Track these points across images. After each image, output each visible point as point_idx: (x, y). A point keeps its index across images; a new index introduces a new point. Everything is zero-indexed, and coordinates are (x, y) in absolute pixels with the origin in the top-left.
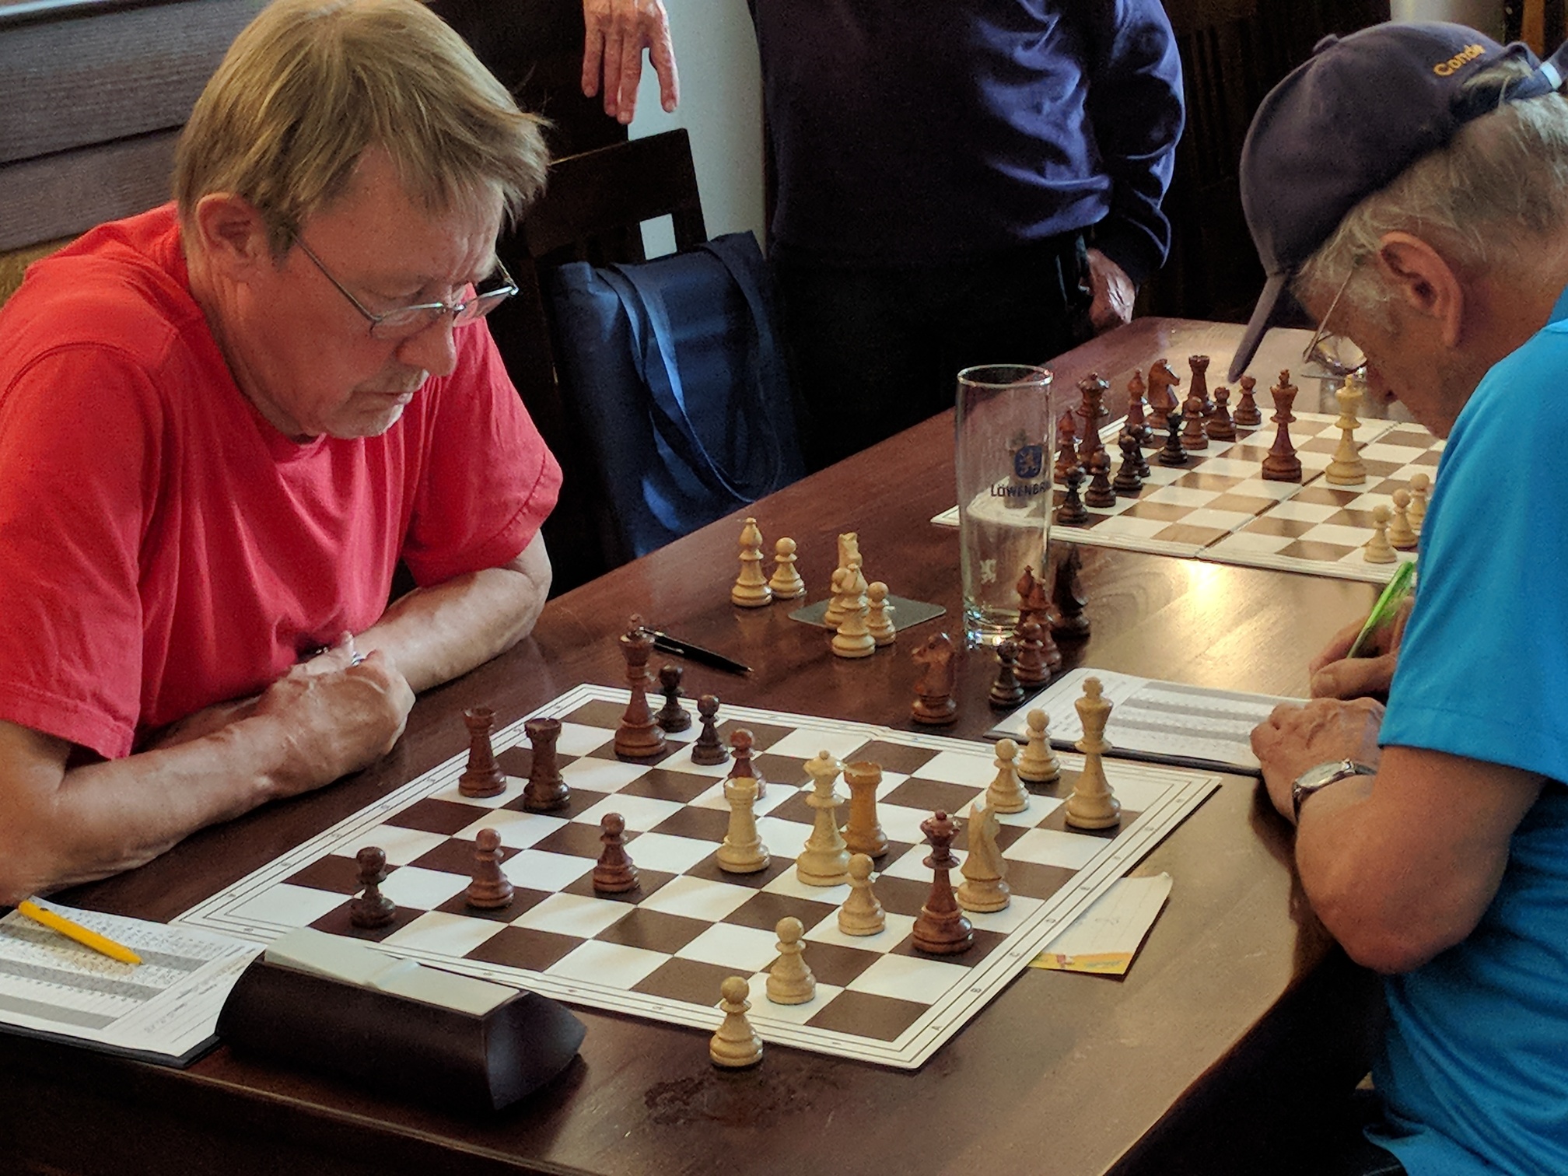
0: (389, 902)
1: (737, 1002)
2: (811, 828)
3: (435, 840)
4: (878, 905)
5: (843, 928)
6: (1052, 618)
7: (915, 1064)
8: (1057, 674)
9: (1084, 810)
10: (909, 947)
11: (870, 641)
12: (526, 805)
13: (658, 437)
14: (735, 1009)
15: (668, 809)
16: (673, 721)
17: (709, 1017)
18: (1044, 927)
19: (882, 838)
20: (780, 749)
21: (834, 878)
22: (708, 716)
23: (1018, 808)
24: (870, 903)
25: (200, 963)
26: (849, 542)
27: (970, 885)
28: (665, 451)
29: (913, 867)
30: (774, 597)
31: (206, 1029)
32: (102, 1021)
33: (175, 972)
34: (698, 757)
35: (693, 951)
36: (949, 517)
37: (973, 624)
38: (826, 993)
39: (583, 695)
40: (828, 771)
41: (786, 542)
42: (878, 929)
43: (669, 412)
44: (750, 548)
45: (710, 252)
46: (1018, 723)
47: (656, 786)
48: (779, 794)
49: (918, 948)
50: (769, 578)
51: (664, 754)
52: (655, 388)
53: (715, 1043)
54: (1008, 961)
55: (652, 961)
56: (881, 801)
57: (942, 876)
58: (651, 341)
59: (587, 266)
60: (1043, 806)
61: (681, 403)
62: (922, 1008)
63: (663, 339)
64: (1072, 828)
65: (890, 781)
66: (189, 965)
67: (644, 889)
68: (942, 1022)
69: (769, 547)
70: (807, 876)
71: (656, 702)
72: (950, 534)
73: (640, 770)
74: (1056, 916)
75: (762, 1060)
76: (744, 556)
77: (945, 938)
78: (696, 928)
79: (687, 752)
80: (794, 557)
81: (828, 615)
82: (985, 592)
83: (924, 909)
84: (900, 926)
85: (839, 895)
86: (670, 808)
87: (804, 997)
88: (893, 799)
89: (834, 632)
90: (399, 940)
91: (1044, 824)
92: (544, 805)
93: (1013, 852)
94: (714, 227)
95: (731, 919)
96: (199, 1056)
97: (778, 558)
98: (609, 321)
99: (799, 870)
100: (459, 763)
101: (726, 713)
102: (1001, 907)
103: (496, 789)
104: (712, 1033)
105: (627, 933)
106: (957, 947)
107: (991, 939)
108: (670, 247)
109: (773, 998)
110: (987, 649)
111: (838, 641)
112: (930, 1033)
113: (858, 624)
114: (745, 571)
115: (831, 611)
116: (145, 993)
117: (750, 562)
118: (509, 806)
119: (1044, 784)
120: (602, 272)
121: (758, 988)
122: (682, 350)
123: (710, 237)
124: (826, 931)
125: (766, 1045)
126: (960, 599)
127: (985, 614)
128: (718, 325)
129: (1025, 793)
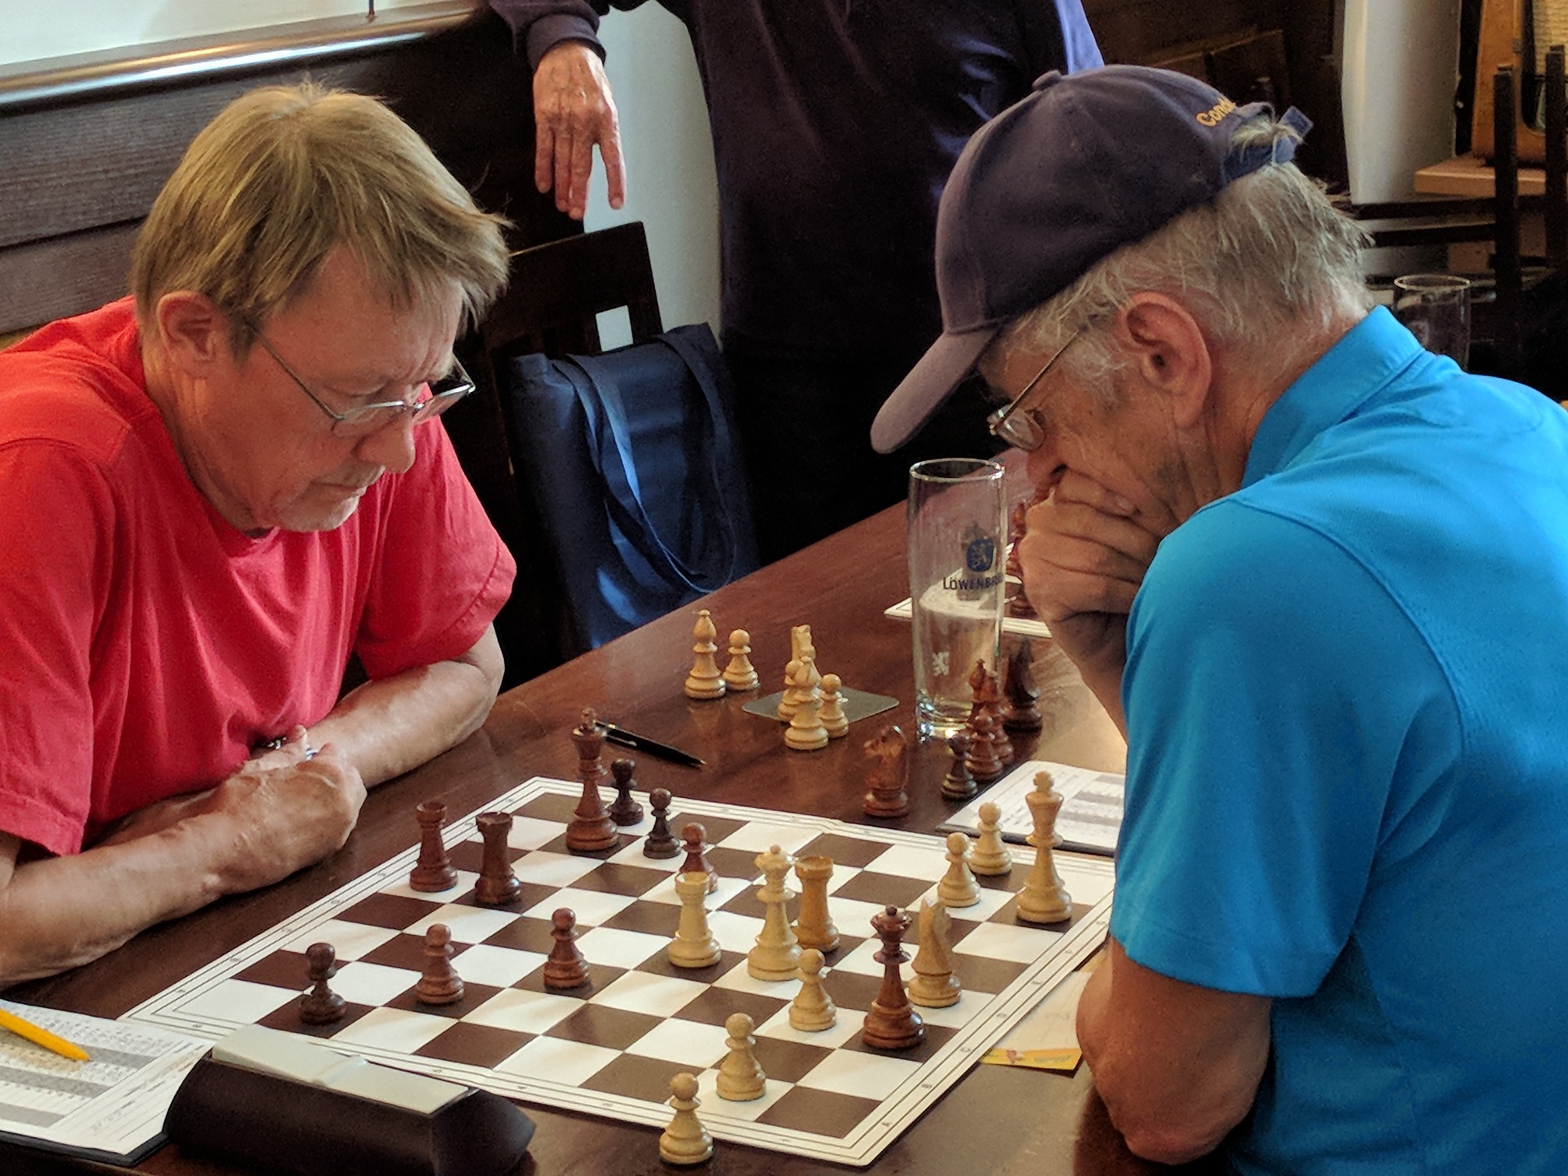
0: (339, 997)
1: (687, 1098)
2: (762, 922)
3: (387, 935)
4: (828, 1000)
5: (794, 1023)
6: (1005, 711)
7: (866, 1161)
8: (1008, 768)
9: (1036, 904)
10: (860, 1042)
11: (823, 733)
12: (477, 899)
13: (614, 529)
14: (684, 1106)
15: (619, 903)
16: (625, 814)
17: (658, 1114)
18: (996, 1022)
19: (834, 932)
20: (732, 842)
21: (785, 973)
22: (660, 806)
23: (967, 902)
24: (821, 998)
25: (148, 1060)
26: (802, 635)
27: (921, 980)
28: (620, 541)
29: (864, 962)
30: (727, 689)
31: (151, 1125)
32: (50, 1119)
33: (123, 1069)
34: (650, 851)
35: (645, 1047)
36: (902, 609)
37: (926, 717)
38: (776, 1089)
39: (536, 788)
40: (779, 866)
41: (739, 635)
42: (828, 1024)
43: (625, 502)
44: (705, 640)
45: (668, 345)
46: (969, 817)
47: (607, 880)
48: (731, 888)
49: (869, 1044)
50: (722, 669)
51: (616, 848)
52: (611, 477)
53: (665, 1140)
54: (958, 1056)
55: (602, 1057)
56: (833, 895)
57: (893, 972)
58: (606, 433)
59: (542, 358)
60: (994, 900)
61: (636, 494)
62: (871, 1105)
63: (618, 430)
64: (1023, 922)
65: (841, 875)
66: (137, 1062)
67: (595, 984)
68: (892, 1119)
69: (722, 639)
70: (757, 971)
71: (608, 795)
72: (902, 626)
73: (591, 864)
74: (1007, 1010)
75: (710, 1159)
76: (698, 648)
77: (895, 1034)
78: (646, 1023)
79: (639, 846)
80: (748, 650)
81: (782, 708)
82: (937, 685)
83: (874, 1004)
84: (851, 1021)
85: (789, 990)
86: (620, 903)
87: (756, 1092)
88: (843, 893)
89: (787, 725)
90: (348, 1037)
91: (996, 918)
92: (495, 900)
93: (961, 948)
94: (670, 319)
95: (682, 1015)
96: (146, 1155)
97: (732, 650)
98: (566, 411)
99: (750, 965)
100: (410, 858)
101: (678, 807)
102: (950, 1001)
103: (446, 884)
104: (662, 1131)
105: (578, 1028)
106: (908, 1042)
107: (943, 1034)
108: (627, 339)
109: (723, 1094)
110: (940, 742)
111: (790, 733)
112: (881, 1130)
113: (811, 718)
114: (698, 663)
115: (784, 703)
116: (93, 1090)
117: (704, 655)
118: (460, 901)
119: (994, 878)
120: (559, 364)
121: (707, 1085)
122: (637, 442)
123: (666, 328)
124: (777, 1026)
125: (716, 1142)
126: (912, 689)
127: (937, 707)
128: (674, 417)
129: (976, 886)
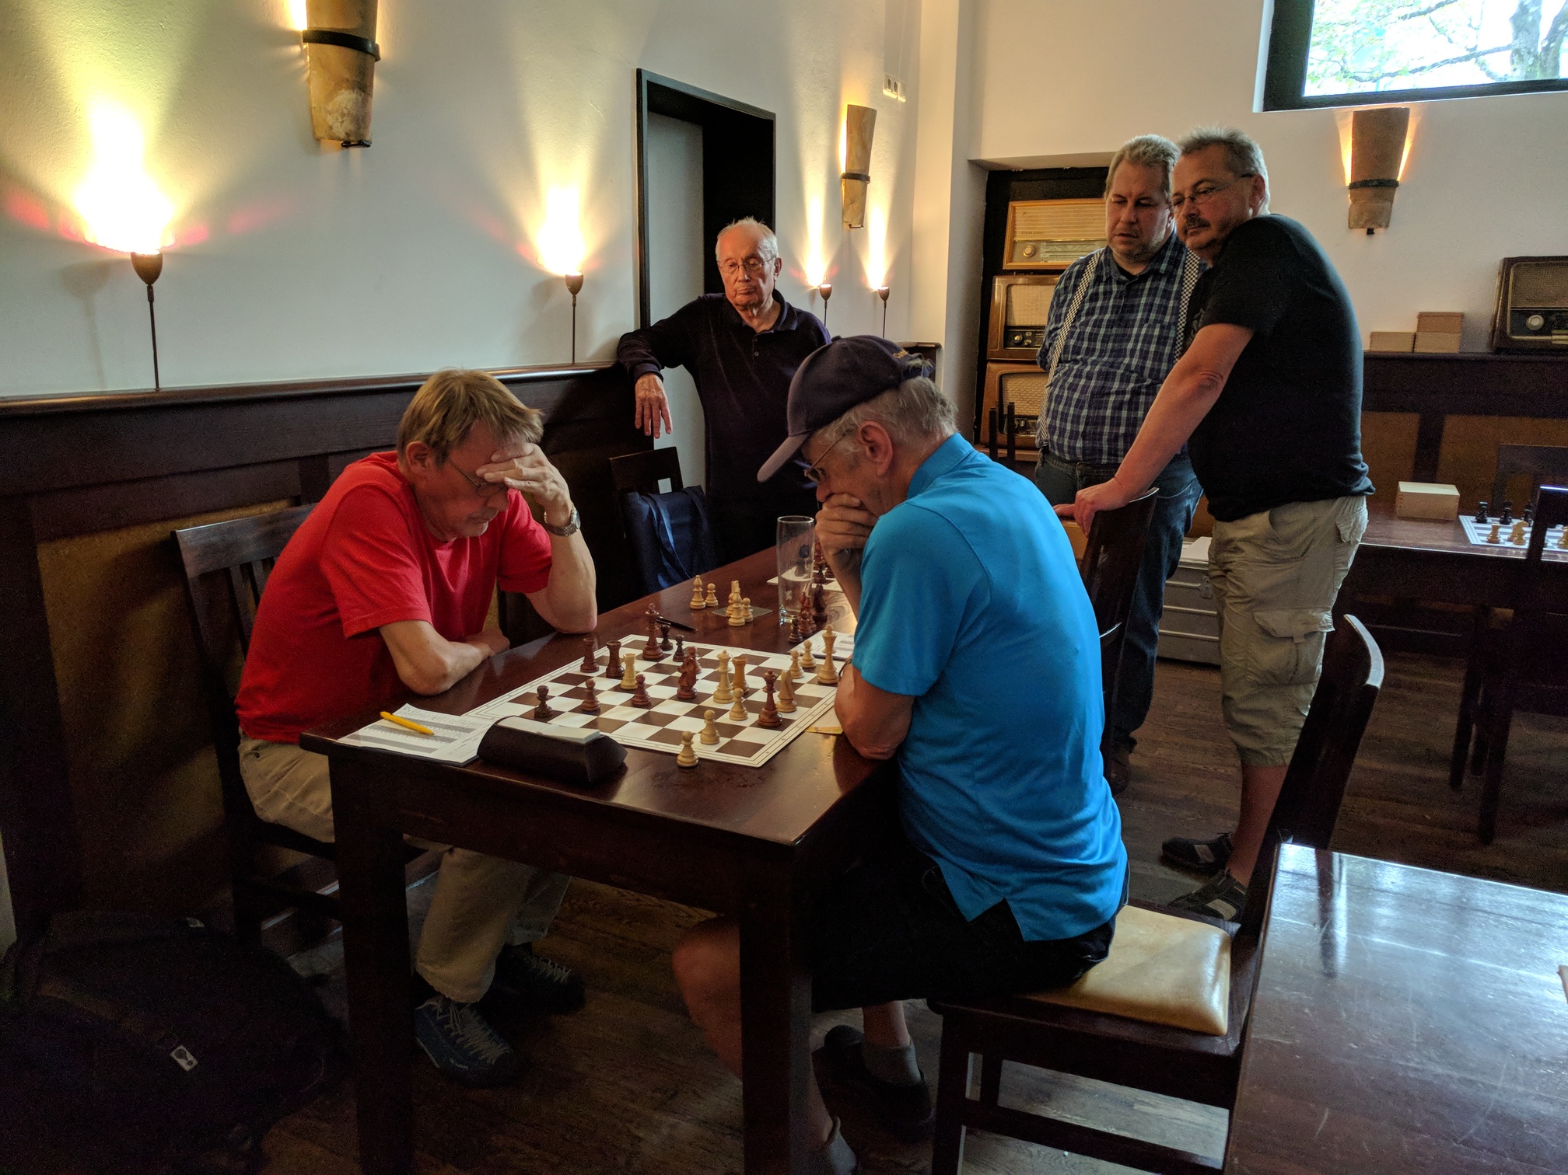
0: (550, 708)
1: (688, 747)
2: (718, 684)
3: (571, 687)
4: (745, 709)
5: (732, 718)
6: (813, 612)
7: (759, 765)
8: (814, 633)
9: (825, 676)
10: (757, 724)
11: (743, 620)
12: (609, 675)
13: (664, 560)
14: (688, 744)
15: (663, 677)
16: (666, 646)
17: (678, 749)
18: (810, 717)
19: (747, 686)
20: (707, 656)
21: (728, 700)
22: (680, 644)
23: (799, 676)
24: (742, 708)
25: (472, 730)
26: (735, 584)
27: (781, 702)
28: (666, 564)
29: (761, 697)
30: (707, 606)
31: (474, 753)
32: (431, 750)
33: (462, 733)
34: (675, 659)
35: (672, 726)
36: (775, 581)
37: (783, 615)
38: (724, 741)
39: (631, 638)
40: (726, 658)
41: (711, 585)
42: (745, 718)
43: (669, 549)
44: (698, 586)
45: (685, 492)
46: (800, 648)
47: (659, 669)
48: (706, 672)
49: (760, 724)
50: (705, 598)
51: (662, 658)
52: (663, 539)
53: (679, 758)
54: (796, 729)
55: (655, 729)
56: (749, 674)
57: (770, 697)
58: (661, 522)
59: (637, 494)
60: (809, 676)
61: (673, 545)
62: (762, 746)
63: (666, 521)
64: (820, 683)
65: (748, 668)
66: (468, 730)
67: (653, 704)
68: (770, 751)
69: (705, 588)
70: (717, 699)
71: (660, 640)
72: (774, 587)
73: (652, 664)
74: (814, 713)
75: (697, 765)
76: (695, 590)
77: (771, 720)
78: (672, 718)
79: (671, 657)
80: (714, 591)
81: (727, 612)
82: (787, 603)
83: (763, 709)
84: (753, 717)
85: (729, 707)
87: (716, 742)
88: (751, 673)
89: (730, 617)
90: (555, 722)
91: (810, 682)
92: (613, 675)
93: (797, 692)
94: (687, 482)
95: (687, 715)
96: (471, 763)
97: (708, 591)
98: (646, 513)
99: (715, 698)
100: (581, 661)
101: (686, 645)
102: (793, 710)
103: (595, 670)
104: (677, 755)
105: (645, 720)
106: (777, 724)
107: (790, 722)
108: (669, 490)
109: (703, 742)
110: (788, 624)
111: (731, 620)
112: (765, 755)
113: (739, 614)
114: (696, 595)
115: (728, 611)
116: (450, 740)
117: (698, 592)
118: (600, 676)
119: (810, 668)
120: (643, 497)
121: (696, 739)
122: (674, 528)
123: (685, 487)
124: (725, 719)
125: (700, 759)
126: (778, 606)
127: (787, 611)
128: (687, 519)
129: (803, 671)
